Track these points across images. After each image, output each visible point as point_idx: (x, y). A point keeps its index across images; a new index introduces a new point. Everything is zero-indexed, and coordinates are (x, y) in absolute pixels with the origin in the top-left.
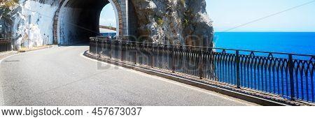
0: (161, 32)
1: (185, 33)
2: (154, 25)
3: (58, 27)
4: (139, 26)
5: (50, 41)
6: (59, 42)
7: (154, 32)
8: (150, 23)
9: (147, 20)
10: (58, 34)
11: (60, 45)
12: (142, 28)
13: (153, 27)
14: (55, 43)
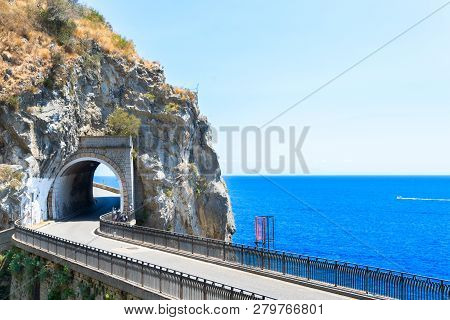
0: (170, 204)
1: (197, 205)
2: (162, 197)
3: (53, 200)
4: (145, 198)
5: (45, 217)
6: (54, 217)
7: (163, 205)
8: (157, 194)
9: (155, 191)
10: (54, 209)
11: (56, 220)
12: (149, 200)
13: (160, 199)
14: (49, 218)
